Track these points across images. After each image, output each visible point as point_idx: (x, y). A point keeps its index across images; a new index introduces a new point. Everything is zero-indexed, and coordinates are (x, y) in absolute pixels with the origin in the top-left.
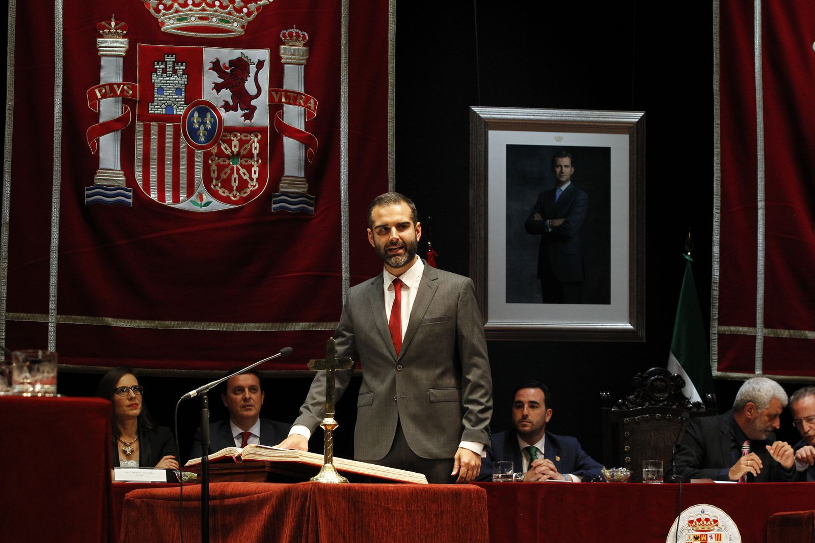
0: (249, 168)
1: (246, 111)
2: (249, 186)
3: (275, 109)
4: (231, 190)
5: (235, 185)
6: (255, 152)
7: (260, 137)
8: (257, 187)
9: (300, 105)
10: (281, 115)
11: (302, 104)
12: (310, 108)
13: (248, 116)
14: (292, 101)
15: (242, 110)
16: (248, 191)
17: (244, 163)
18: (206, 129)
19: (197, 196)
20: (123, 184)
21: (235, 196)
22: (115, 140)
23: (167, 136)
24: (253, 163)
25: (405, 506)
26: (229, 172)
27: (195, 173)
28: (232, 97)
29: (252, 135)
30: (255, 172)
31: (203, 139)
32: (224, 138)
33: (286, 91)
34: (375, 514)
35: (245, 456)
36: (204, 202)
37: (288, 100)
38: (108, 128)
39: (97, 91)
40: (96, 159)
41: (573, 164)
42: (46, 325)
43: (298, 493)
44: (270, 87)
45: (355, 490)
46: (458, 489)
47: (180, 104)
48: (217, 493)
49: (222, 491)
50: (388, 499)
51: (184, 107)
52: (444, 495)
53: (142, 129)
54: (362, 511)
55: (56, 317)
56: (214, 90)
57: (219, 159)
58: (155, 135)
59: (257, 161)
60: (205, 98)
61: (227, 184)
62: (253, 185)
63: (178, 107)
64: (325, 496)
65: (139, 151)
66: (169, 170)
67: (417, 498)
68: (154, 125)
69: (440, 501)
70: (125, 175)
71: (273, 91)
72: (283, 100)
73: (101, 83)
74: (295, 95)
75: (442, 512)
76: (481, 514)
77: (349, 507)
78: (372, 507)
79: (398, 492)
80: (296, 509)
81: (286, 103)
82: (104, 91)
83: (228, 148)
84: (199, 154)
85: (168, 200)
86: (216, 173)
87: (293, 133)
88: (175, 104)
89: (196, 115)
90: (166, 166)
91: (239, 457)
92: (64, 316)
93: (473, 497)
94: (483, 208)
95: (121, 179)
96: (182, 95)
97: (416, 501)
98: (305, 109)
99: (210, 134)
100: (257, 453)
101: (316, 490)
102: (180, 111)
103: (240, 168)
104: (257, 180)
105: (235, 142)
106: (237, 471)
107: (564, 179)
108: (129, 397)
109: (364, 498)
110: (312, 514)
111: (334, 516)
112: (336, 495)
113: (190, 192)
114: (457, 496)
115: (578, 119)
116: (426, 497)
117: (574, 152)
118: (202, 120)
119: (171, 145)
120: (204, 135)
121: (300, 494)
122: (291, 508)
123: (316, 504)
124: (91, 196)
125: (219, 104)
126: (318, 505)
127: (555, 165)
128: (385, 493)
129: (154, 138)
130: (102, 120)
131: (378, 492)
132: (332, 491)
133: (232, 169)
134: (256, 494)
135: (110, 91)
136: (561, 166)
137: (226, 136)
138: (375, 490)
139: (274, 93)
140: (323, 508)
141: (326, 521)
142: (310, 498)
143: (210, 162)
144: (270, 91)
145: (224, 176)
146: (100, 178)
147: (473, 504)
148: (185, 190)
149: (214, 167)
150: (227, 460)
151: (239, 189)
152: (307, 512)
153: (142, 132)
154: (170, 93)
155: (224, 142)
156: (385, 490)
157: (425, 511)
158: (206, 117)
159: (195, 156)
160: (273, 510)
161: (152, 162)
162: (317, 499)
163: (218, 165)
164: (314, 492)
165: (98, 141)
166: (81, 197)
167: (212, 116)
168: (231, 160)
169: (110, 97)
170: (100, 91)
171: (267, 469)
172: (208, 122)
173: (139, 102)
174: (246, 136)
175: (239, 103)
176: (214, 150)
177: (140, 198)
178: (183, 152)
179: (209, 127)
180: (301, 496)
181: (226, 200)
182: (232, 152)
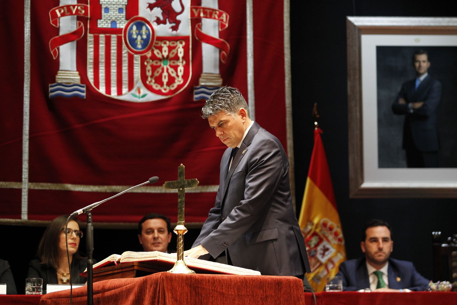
0: (176, 68)
1: (174, 24)
2: (176, 81)
3: (196, 22)
4: (162, 84)
5: (165, 80)
6: (181, 55)
7: (184, 43)
8: (182, 82)
9: (215, 18)
10: (200, 27)
11: (217, 17)
12: (222, 20)
13: (175, 28)
14: (208, 16)
15: (170, 23)
16: (175, 85)
17: (172, 64)
18: (142, 39)
19: (136, 90)
20: (78, 82)
21: (165, 90)
22: (72, 48)
23: (112, 45)
24: (179, 64)
25: (236, 292)
26: (160, 71)
27: (135, 72)
28: (163, 14)
29: (178, 42)
30: (181, 71)
31: (140, 46)
32: (156, 45)
33: (204, 9)
34: (212, 297)
35: (123, 260)
36: (142, 94)
37: (205, 15)
38: (66, 39)
39: (57, 11)
40: (57, 63)
41: (429, 59)
42: (20, 191)
43: (152, 281)
44: (192, 5)
45: (195, 278)
46: (280, 279)
47: (122, 20)
48: (100, 288)
49: (103, 286)
50: (223, 286)
51: (125, 22)
52: (268, 283)
53: (92, 39)
54: (201, 294)
55: (28, 185)
56: (149, 9)
57: (153, 61)
58: (102, 44)
59: (182, 62)
60: (141, 14)
61: (159, 80)
62: (179, 81)
63: (120, 22)
64: (171, 282)
65: (90, 56)
66: (114, 70)
67: (247, 286)
68: (102, 37)
69: (265, 288)
70: (80, 74)
71: (194, 8)
72: (202, 15)
73: (61, 5)
74: (211, 11)
75: (267, 296)
76: (298, 298)
77: (191, 291)
78: (209, 291)
79: (231, 280)
80: (150, 294)
81: (204, 17)
82: (62, 11)
83: (159, 52)
84: (137, 58)
85: (113, 93)
86: (151, 72)
87: (210, 40)
88: (118, 20)
89: (135, 28)
90: (112, 68)
91: (118, 262)
92: (34, 184)
93: (292, 285)
94: (358, 96)
95: (76, 78)
96: (122, 13)
97: (246, 287)
98: (219, 23)
99: (145, 42)
100: (130, 257)
101: (164, 278)
102: (122, 25)
103: (169, 68)
104: (183, 77)
105: (165, 48)
106: (116, 271)
107: (422, 71)
108: (72, 237)
109: (203, 284)
110: (161, 297)
111: (178, 298)
112: (180, 282)
113: (131, 87)
114: (279, 285)
115: (432, 24)
116: (254, 284)
117: (430, 51)
118: (139, 31)
119: (115, 51)
120: (141, 43)
121: (153, 282)
122: (147, 293)
123: (164, 288)
124: (54, 91)
125: (152, 19)
126: (166, 290)
127: (414, 60)
128: (220, 281)
129: (102, 46)
130: (61, 33)
131: (214, 281)
132: (177, 279)
133: (163, 69)
134: (125, 285)
135: (68, 10)
136: (420, 62)
137: (157, 43)
138: (212, 279)
139: (194, 10)
140: (169, 292)
141: (172, 301)
142: (160, 284)
143: (146, 63)
144: (191, 9)
145: (156, 74)
146: (61, 77)
147: (292, 290)
148: (127, 86)
149: (149, 68)
150: (111, 264)
151: (169, 84)
152: (157, 295)
153: (93, 42)
154: (114, 12)
155: (157, 48)
156: (220, 279)
157: (253, 295)
158: (142, 29)
159: (134, 59)
160: (136, 296)
161: (102, 64)
162: (165, 285)
163: (152, 66)
164: (163, 280)
165: (58, 49)
166: (46, 92)
167: (147, 29)
168: (162, 62)
169: (67, 15)
170: (60, 11)
171: (136, 268)
172: (144, 33)
173: (90, 19)
174: (173, 43)
175: (168, 18)
176: (149, 54)
177: (92, 92)
178: (125, 57)
179: (145, 37)
180: (154, 283)
181: (159, 92)
182: (163, 56)
